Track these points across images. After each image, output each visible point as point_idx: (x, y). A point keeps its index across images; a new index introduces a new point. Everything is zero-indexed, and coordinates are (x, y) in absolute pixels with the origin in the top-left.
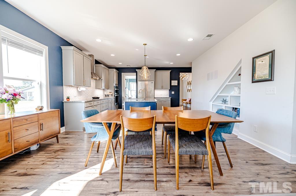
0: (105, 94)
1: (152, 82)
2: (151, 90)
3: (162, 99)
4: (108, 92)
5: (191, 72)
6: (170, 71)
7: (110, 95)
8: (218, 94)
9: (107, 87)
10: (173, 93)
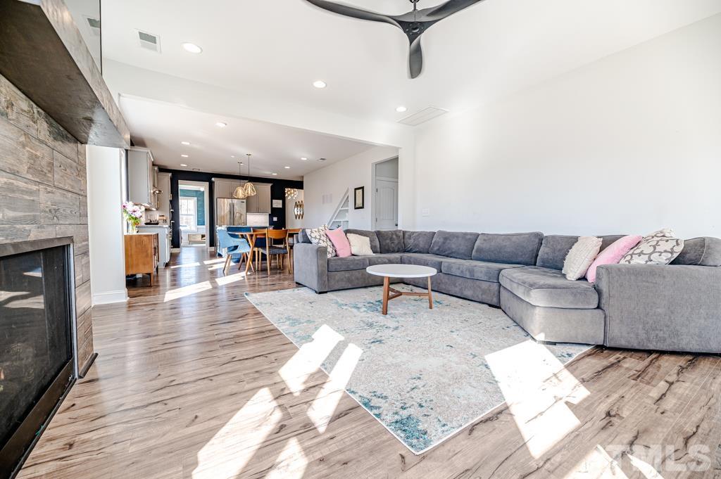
1: (243, 200)
2: (242, 214)
5: (302, 188)
6: (271, 185)
8: (333, 220)
10: (275, 219)
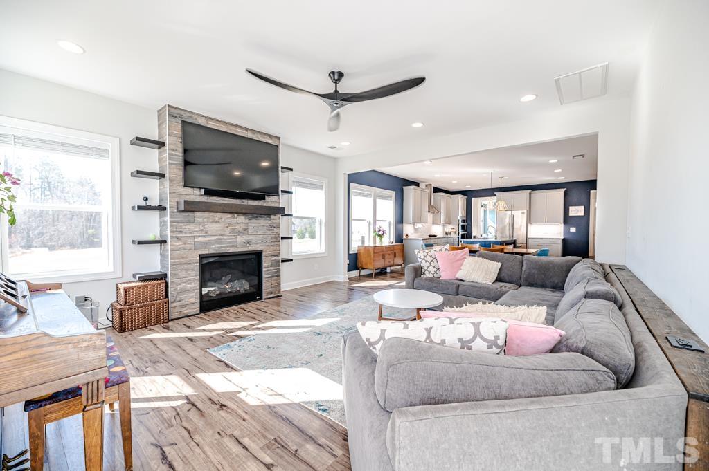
0: (445, 230)
1: (523, 211)
2: (521, 226)
3: (541, 241)
4: (449, 228)
6: (563, 190)
7: (452, 233)
9: (448, 221)
10: (573, 230)
